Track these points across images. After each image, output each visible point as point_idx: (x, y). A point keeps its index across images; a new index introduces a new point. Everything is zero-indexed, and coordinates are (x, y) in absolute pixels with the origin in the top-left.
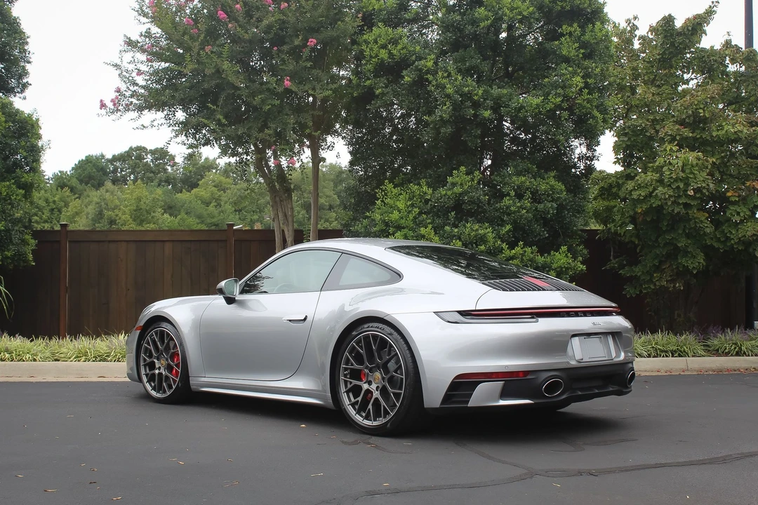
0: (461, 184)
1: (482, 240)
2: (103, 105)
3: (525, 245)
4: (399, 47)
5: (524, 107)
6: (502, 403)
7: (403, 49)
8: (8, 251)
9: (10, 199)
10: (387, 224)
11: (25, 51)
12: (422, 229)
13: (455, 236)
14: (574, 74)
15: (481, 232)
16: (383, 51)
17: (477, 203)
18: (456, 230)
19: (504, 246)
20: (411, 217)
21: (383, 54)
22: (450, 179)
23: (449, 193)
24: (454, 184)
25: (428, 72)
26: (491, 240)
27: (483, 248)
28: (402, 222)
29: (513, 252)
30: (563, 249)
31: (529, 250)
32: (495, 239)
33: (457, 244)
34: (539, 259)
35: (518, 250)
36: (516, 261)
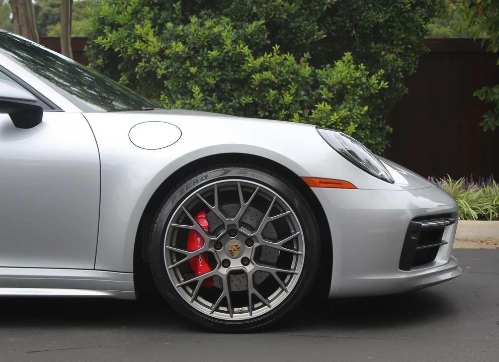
1: (215, 42)
3: (283, 51)
15: (216, 30)
18: (181, 28)
19: (246, 50)
26: (228, 42)
27: (214, 53)
28: (120, 19)
29: (262, 59)
30: (348, 56)
31: (291, 58)
32: (235, 42)
33: (178, 47)
34: (306, 70)
35: (273, 58)
36: (267, 74)
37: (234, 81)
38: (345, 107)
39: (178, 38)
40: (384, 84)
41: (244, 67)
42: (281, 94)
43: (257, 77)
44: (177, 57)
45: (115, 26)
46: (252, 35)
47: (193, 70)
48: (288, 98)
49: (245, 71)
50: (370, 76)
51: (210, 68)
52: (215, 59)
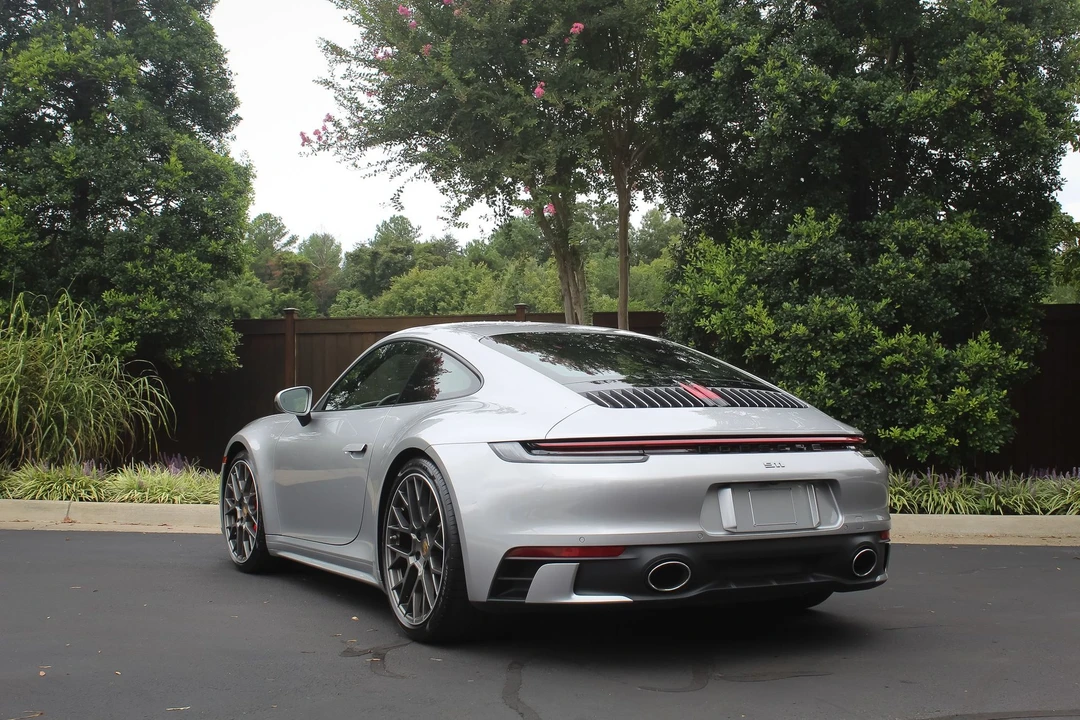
0: (808, 236)
1: (841, 322)
2: (306, 140)
3: (914, 331)
4: (708, 24)
5: (905, 108)
6: (577, 599)
7: (712, 27)
8: (192, 348)
9: (189, 277)
10: (700, 301)
11: (224, 71)
12: (749, 307)
13: (798, 317)
14: (993, 47)
15: (841, 309)
16: (683, 34)
17: (832, 263)
18: (799, 308)
19: (876, 331)
20: (734, 288)
21: (685, 39)
22: (790, 228)
23: (789, 250)
24: (798, 236)
25: (753, 61)
26: (856, 323)
27: (841, 335)
28: (723, 298)
29: (893, 341)
30: (985, 334)
31: (922, 338)
32: (862, 322)
33: (801, 330)
34: (941, 352)
35: (903, 338)
36: (898, 357)
37: (861, 365)
38: (983, 392)
39: (796, 319)
40: (1024, 365)
41: (871, 349)
42: (912, 378)
43: (888, 360)
44: (798, 341)
45: (717, 306)
46: (879, 314)
47: (817, 354)
48: (922, 383)
49: (871, 353)
50: (1007, 355)
51: (834, 350)
52: (840, 342)
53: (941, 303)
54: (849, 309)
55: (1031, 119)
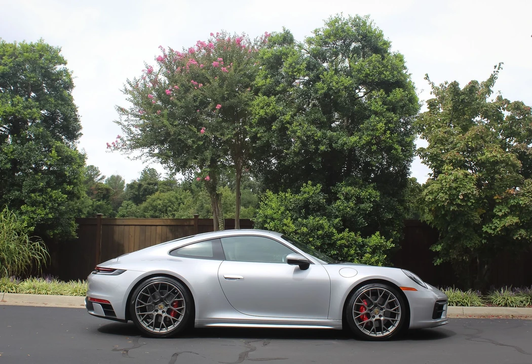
0: (309, 192)
1: (321, 227)
2: (109, 146)
3: (350, 231)
4: (271, 107)
5: (346, 143)
7: (273, 109)
8: (57, 230)
9: (58, 200)
10: (266, 217)
11: (76, 115)
12: (285, 220)
13: (304, 224)
14: (379, 122)
15: (321, 222)
16: (262, 110)
17: (318, 203)
18: (305, 221)
19: (334, 231)
20: (280, 212)
21: (262, 112)
22: (302, 189)
23: (301, 198)
24: (305, 192)
25: (288, 123)
26: (327, 227)
27: (320, 232)
28: (275, 216)
29: (341, 235)
30: (378, 233)
31: (353, 234)
32: (329, 227)
33: (305, 230)
34: (360, 239)
35: (345, 234)
36: (343, 241)
37: (329, 244)
38: (377, 256)
39: (303, 225)
40: (393, 245)
41: (333, 238)
42: (349, 250)
43: (339, 242)
44: (303, 234)
45: (273, 219)
46: (336, 224)
47: (311, 239)
48: (352, 252)
49: (333, 240)
50: (387, 242)
51: (318, 238)
52: (321, 235)
53: (361, 220)
54: (324, 222)
55: (396, 149)
